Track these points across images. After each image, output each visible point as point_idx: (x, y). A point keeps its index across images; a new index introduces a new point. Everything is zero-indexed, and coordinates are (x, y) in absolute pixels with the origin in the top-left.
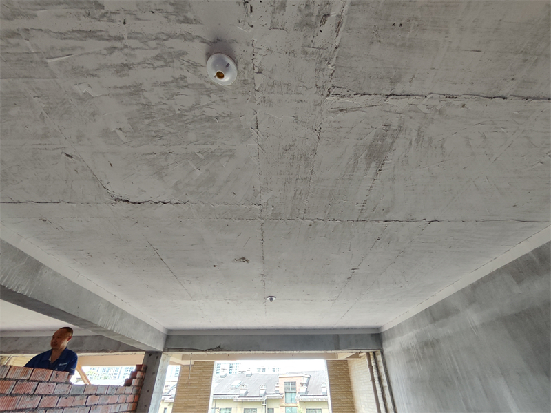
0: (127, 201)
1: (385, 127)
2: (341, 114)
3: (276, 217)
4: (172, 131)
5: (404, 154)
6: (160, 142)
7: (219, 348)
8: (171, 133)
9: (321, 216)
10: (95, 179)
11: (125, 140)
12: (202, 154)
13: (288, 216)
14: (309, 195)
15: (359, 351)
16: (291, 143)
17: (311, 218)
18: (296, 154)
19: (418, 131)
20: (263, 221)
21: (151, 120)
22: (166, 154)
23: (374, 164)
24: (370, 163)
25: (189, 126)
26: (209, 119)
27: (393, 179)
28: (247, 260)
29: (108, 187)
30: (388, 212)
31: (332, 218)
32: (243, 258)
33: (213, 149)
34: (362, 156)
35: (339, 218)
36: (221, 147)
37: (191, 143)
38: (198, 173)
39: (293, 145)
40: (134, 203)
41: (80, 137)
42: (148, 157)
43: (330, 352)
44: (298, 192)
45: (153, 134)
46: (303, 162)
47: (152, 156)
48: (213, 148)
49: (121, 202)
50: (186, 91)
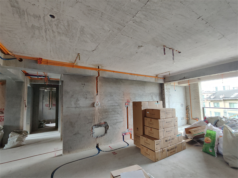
0: (93, 50)
3: (119, 29)
6: (75, 37)
8: (72, 34)
9: (130, 17)
12: (81, 32)
13: (122, 26)
14: (112, 16)
16: (82, 12)
20: (120, 34)
21: (68, 35)
22: (79, 38)
25: (70, 30)
26: (69, 26)
28: (141, 46)
29: (87, 50)
31: (135, 14)
37: (76, 32)
38: (88, 36)
40: (95, 50)
42: (79, 41)
45: (72, 36)
48: (79, 29)
50: (59, 25)
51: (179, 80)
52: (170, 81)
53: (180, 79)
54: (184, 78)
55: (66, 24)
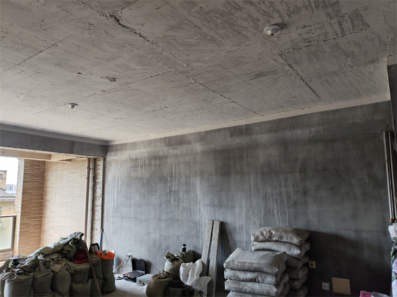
0: (118, 21)
1: (274, 71)
2: (272, 61)
4: (219, 25)
5: (265, 80)
9: (203, 82)
11: (193, 10)
12: (211, 38)
13: (190, 75)
14: (215, 73)
16: (246, 57)
17: (197, 81)
18: (240, 60)
19: (279, 76)
20: (173, 71)
24: (253, 76)
27: (249, 84)
29: (125, 10)
30: (227, 93)
31: (205, 85)
32: (114, 79)
33: (218, 40)
34: (255, 74)
36: (223, 41)
37: (216, 32)
38: (192, 40)
40: (120, 24)
42: (185, 21)
47: (189, 23)
49: (113, 19)
55: (244, 32)
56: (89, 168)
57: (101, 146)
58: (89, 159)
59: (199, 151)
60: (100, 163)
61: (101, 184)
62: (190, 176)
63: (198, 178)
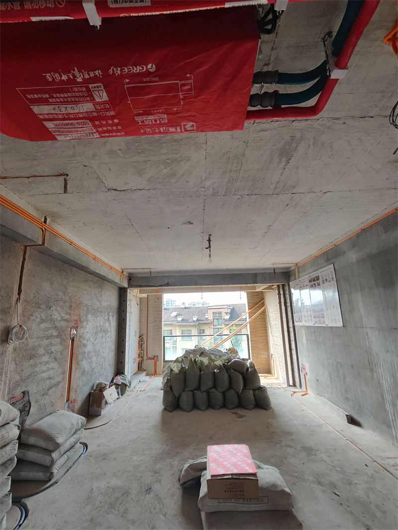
0: (116, 190)
1: (291, 138)
2: (262, 133)
3: (215, 194)
4: (152, 148)
5: (304, 153)
6: (144, 155)
7: (168, 285)
8: (151, 150)
9: (246, 192)
10: (98, 178)
11: (121, 155)
12: (170, 160)
13: (223, 194)
14: (239, 180)
15: (271, 284)
16: (228, 150)
17: (239, 194)
18: (231, 157)
19: (314, 139)
20: (205, 198)
21: (140, 143)
22: (146, 162)
23: (284, 159)
24: (281, 159)
25: (163, 145)
27: (297, 168)
28: (192, 223)
29: (105, 182)
30: (294, 187)
31: (254, 193)
32: (189, 222)
33: (177, 157)
34: (276, 155)
35: (259, 193)
36: (182, 155)
37: (163, 154)
38: (165, 171)
39: (229, 152)
40: (120, 191)
41: (94, 156)
42: (134, 164)
43: (249, 285)
44: (232, 178)
45: (140, 151)
46: (235, 161)
47: (137, 163)
49: (112, 190)
51: (159, 286)
52: (140, 286)
53: (161, 286)
54: (168, 284)
56: (279, 294)
57: (283, 273)
58: (278, 286)
59: (354, 260)
60: (287, 288)
61: (290, 307)
62: (351, 293)
63: (359, 294)
